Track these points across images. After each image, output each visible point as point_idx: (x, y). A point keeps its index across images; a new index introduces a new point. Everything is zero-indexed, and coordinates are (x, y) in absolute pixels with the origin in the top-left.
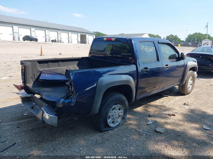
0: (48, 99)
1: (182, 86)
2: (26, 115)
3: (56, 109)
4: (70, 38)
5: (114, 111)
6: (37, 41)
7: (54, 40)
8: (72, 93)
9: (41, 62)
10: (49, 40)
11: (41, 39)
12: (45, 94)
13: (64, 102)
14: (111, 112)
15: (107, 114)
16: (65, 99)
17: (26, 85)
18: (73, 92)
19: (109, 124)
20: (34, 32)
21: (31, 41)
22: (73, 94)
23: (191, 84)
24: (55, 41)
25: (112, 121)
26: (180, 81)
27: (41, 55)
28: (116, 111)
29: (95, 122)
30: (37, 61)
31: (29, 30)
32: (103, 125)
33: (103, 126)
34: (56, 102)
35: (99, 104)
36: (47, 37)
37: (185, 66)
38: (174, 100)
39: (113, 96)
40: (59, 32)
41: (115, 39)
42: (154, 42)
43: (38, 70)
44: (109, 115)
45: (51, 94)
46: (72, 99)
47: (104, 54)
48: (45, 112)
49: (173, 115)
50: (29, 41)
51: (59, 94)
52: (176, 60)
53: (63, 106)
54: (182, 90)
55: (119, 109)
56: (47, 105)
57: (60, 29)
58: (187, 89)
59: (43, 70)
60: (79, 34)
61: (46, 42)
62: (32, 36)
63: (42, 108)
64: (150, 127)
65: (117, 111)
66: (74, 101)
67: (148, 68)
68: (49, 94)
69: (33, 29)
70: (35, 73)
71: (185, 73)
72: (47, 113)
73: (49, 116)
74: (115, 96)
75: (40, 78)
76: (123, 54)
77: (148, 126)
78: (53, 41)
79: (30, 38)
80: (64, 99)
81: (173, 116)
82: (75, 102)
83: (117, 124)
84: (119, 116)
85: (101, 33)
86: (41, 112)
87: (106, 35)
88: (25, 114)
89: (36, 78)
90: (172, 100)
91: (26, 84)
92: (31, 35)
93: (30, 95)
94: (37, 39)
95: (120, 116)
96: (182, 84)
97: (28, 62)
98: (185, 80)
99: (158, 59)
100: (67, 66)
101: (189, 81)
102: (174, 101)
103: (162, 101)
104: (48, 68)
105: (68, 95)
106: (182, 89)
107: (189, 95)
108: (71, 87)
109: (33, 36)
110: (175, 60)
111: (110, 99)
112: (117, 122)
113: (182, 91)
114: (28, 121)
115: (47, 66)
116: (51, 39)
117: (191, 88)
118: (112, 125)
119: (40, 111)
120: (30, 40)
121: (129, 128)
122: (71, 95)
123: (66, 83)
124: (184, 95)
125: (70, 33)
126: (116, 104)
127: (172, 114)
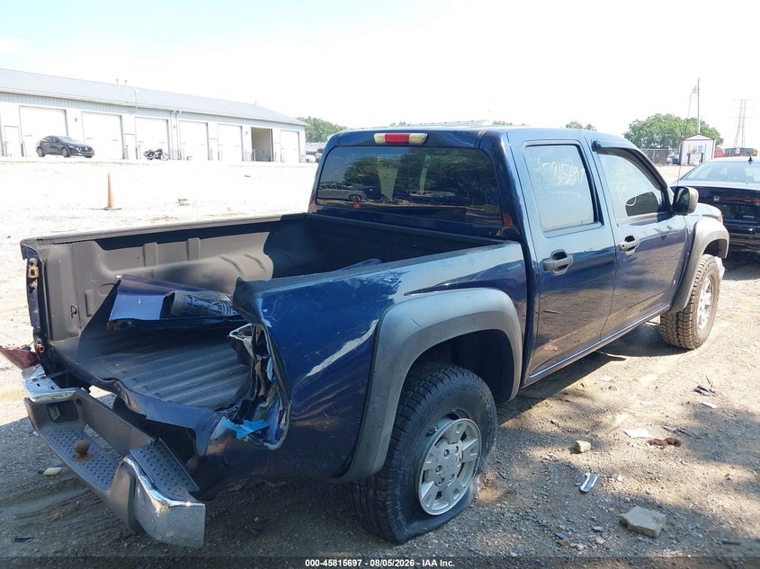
0: (152, 414)
1: (677, 316)
2: (54, 475)
3: (192, 462)
4: (213, 144)
5: (444, 446)
6: (90, 157)
7: (154, 149)
8: (267, 389)
9: (112, 242)
10: (136, 150)
11: (106, 149)
12: (138, 387)
13: (230, 434)
14: (431, 455)
15: (417, 465)
16: (235, 421)
17: (52, 344)
18: (268, 385)
19: (426, 507)
20: (79, 121)
21: (68, 156)
22: (271, 392)
23: (707, 307)
24: (160, 154)
25: (437, 489)
26: (671, 297)
27: (109, 207)
28: (452, 447)
29: (364, 501)
30: (96, 240)
31: (61, 115)
32: (400, 514)
33: (400, 517)
34: (192, 432)
35: (388, 429)
36: (130, 141)
37: (689, 239)
38: (651, 372)
39: (440, 385)
40: (173, 121)
41: (424, 135)
42: (578, 146)
43: (100, 276)
44: (423, 469)
45: (165, 389)
46: (266, 415)
47: (347, 197)
48: (143, 480)
49: (670, 444)
50: (61, 158)
51: (201, 384)
52: (658, 216)
53: (226, 452)
54: (674, 330)
55: (463, 438)
56: (149, 440)
57: (178, 112)
58: (694, 327)
59: (125, 276)
60: (247, 128)
61: (124, 158)
62: (70, 139)
63: (130, 462)
64: (596, 505)
65: (456, 445)
66: (280, 423)
67: (567, 252)
68: (155, 387)
69: (73, 112)
70: (89, 292)
71: (691, 267)
72: (154, 487)
73: (163, 503)
74: (446, 380)
75: (114, 316)
76: (415, 193)
77: (584, 499)
78: (150, 155)
79: (63, 144)
80: (229, 416)
81: (673, 447)
82: (285, 434)
83: (457, 498)
84: (463, 464)
85: (324, 124)
86: (126, 480)
87: (346, 128)
88: (50, 471)
89: (93, 311)
90: (645, 373)
91: (52, 339)
92: (67, 134)
93: (68, 393)
94: (90, 149)
95: (466, 466)
96: (674, 311)
97: (56, 246)
98: (690, 294)
99: (598, 217)
100: (224, 256)
101: (702, 296)
102: (652, 377)
103: (607, 378)
104: (145, 265)
105: (247, 397)
106: (678, 328)
107: (701, 349)
108: (259, 358)
109: (77, 137)
110: (653, 216)
111: (428, 396)
112: (456, 491)
113: (675, 336)
114: (65, 503)
115: (141, 257)
116: (145, 148)
117: (706, 321)
118: (437, 508)
119: (120, 477)
120: (65, 152)
121: (507, 515)
122: (264, 399)
123: (231, 335)
124: (682, 349)
125: (213, 124)
126: (453, 417)
127: (667, 440)
